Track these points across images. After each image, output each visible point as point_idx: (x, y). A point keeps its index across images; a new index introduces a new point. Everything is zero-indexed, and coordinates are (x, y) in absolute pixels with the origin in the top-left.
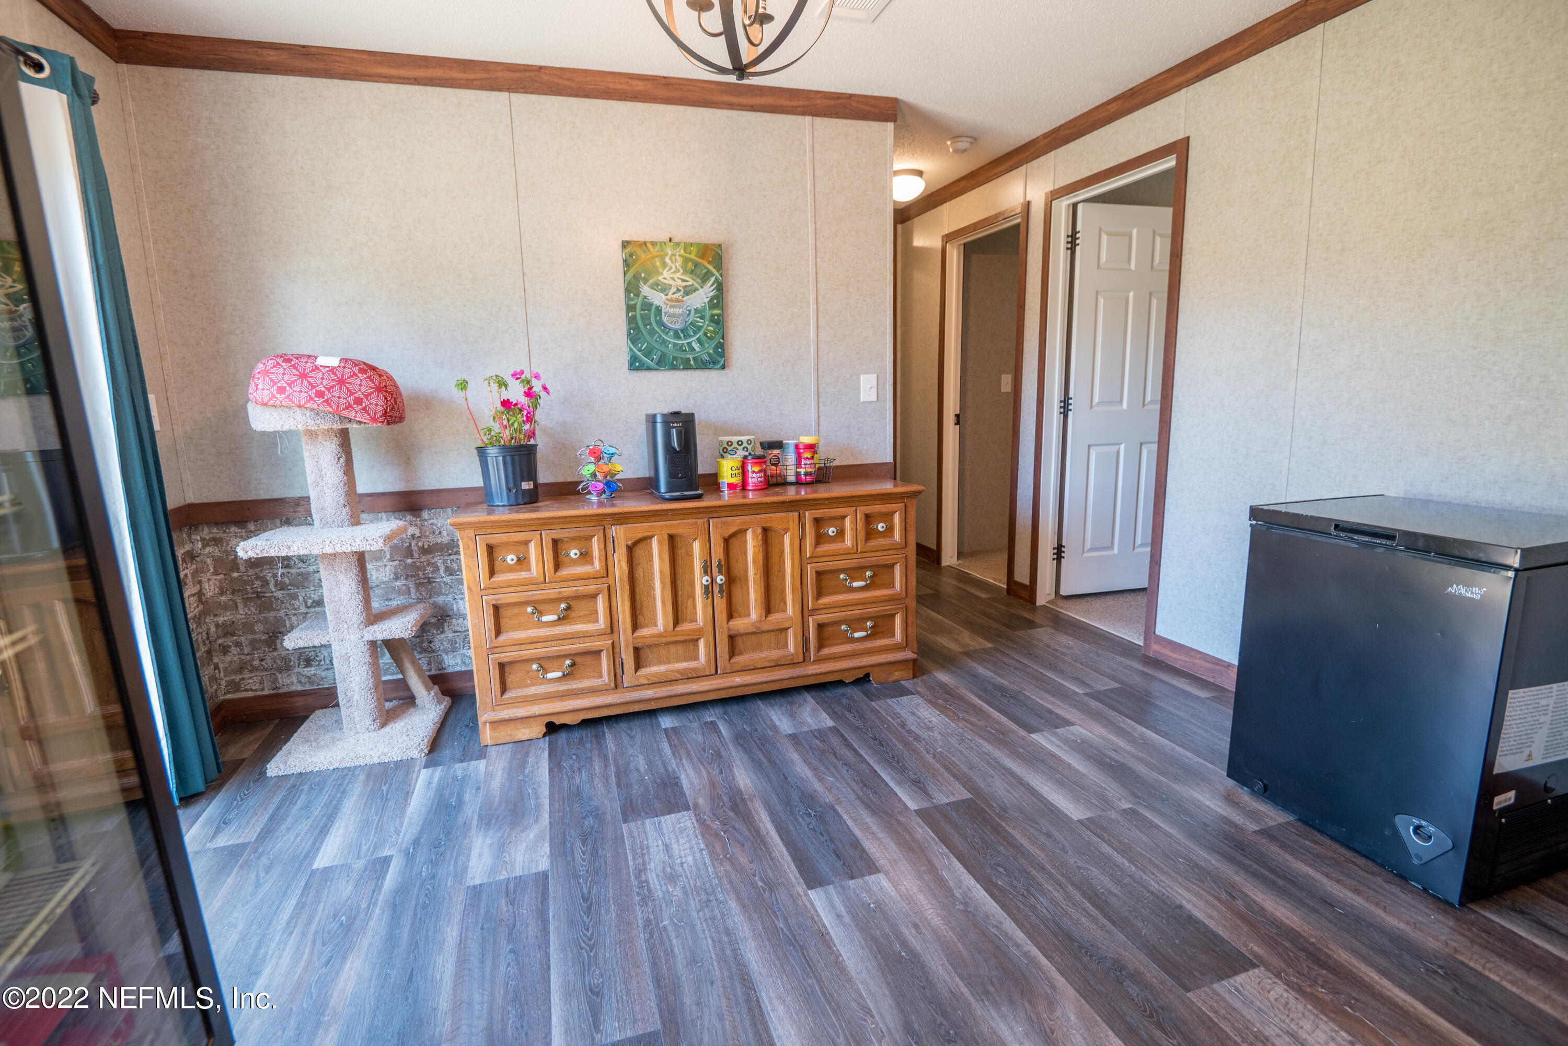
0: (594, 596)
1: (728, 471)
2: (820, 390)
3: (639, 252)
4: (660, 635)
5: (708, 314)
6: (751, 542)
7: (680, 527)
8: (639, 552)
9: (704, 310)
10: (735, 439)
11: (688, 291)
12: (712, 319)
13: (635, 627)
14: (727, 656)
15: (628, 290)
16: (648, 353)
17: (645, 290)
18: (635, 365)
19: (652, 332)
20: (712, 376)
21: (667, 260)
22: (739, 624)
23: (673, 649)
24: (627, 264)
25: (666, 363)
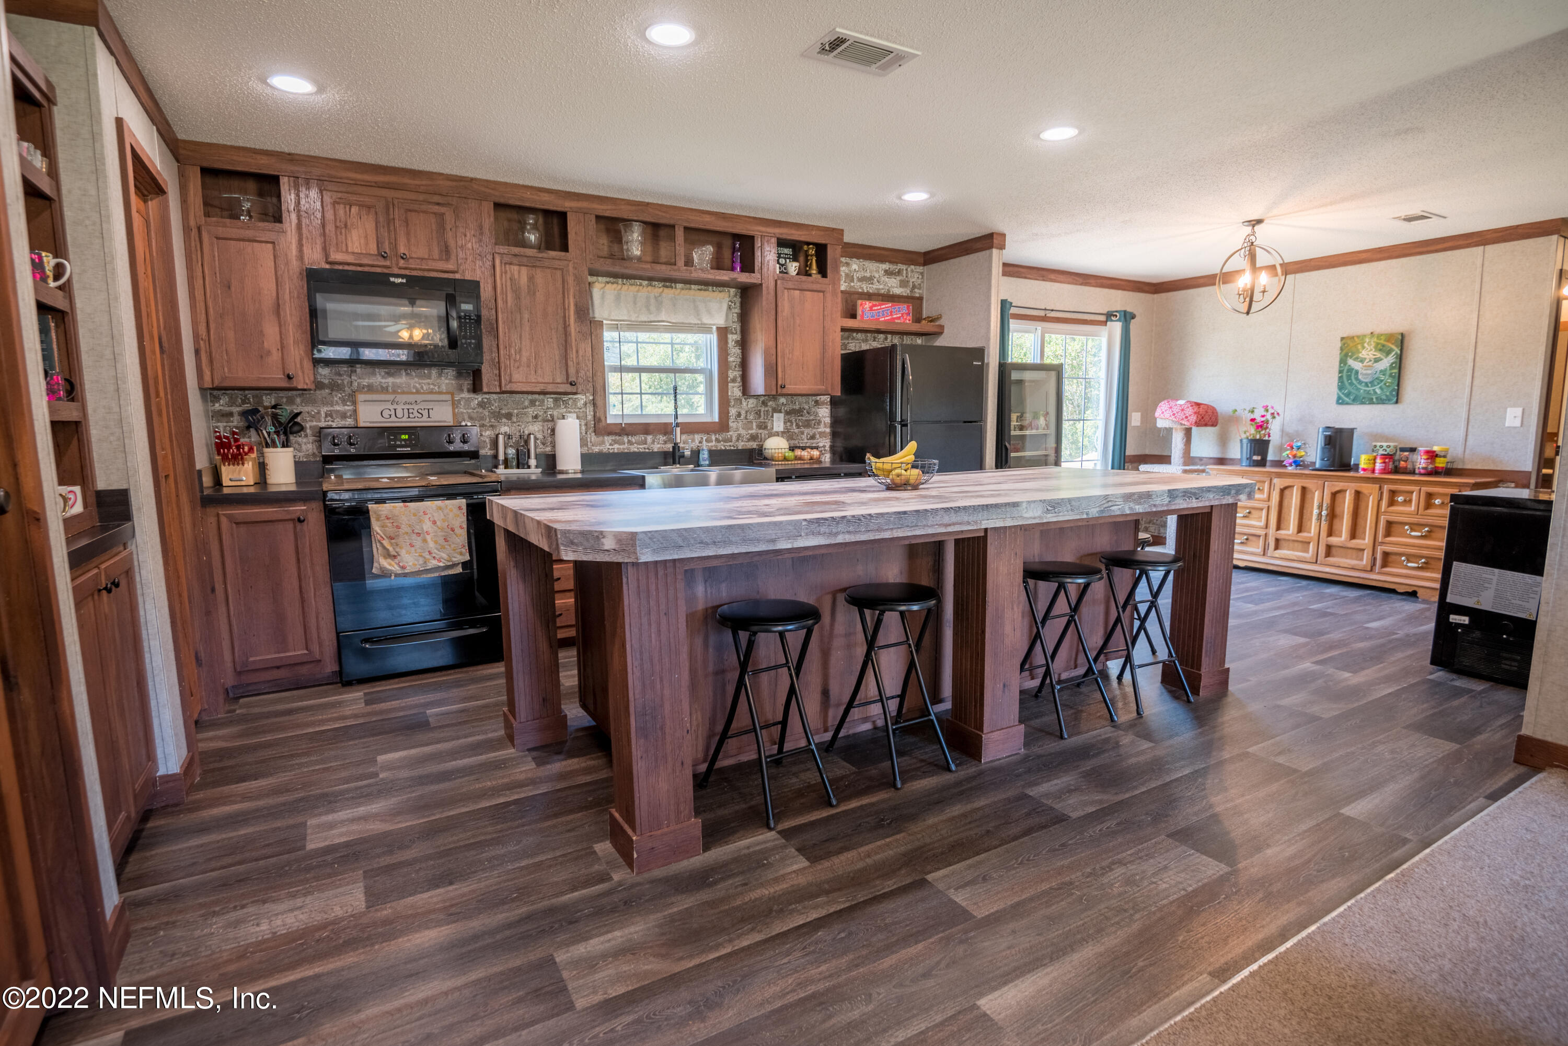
0: (1262, 509)
1: (1363, 461)
2: (1471, 417)
3: (1349, 342)
4: (1289, 535)
5: (1388, 372)
6: (1348, 498)
7: (1309, 484)
8: (1287, 492)
9: (1386, 370)
10: (1378, 444)
11: (1377, 360)
12: (1391, 375)
13: (1278, 528)
14: (1323, 555)
15: (1340, 363)
16: (1348, 395)
17: (1351, 362)
18: (1340, 401)
19: (1351, 384)
20: (1390, 408)
21: (1366, 345)
22: (1334, 540)
23: (1296, 544)
24: (1342, 349)
25: (1358, 400)
